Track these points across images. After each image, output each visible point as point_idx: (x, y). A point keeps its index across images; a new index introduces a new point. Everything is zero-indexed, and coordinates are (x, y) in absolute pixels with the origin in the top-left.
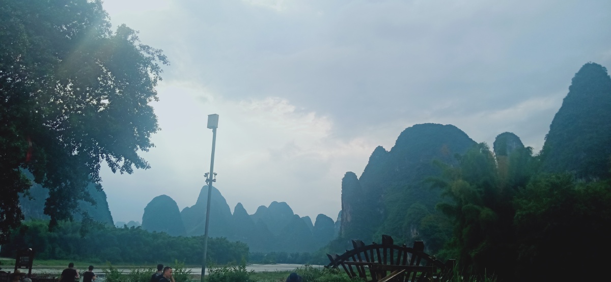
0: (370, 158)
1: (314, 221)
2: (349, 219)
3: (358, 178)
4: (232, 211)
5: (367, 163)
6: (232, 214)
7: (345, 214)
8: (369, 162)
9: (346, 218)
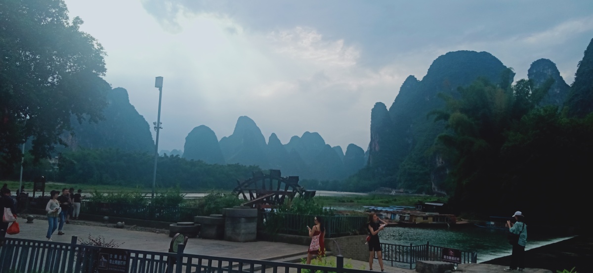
0: (401, 88)
1: (344, 151)
2: (377, 149)
3: (388, 108)
4: (267, 141)
5: (398, 93)
6: (267, 143)
7: (373, 144)
8: (400, 92)
9: (375, 148)
